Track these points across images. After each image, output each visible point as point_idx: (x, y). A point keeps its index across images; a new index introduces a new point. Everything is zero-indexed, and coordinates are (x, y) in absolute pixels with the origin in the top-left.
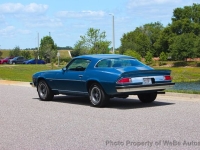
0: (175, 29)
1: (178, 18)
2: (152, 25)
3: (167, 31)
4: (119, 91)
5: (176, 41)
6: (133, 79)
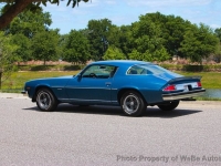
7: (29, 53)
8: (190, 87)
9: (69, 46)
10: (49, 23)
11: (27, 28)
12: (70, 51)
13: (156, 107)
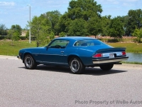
0: (70, 16)
1: (72, 7)
2: (53, 13)
3: (64, 17)
4: (94, 63)
5: (72, 24)
6: (104, 54)
7: (86, 30)
8: (115, 55)
9: (111, 27)
10: (101, 11)
11: (86, 15)
12: (112, 30)
13: (99, 68)
